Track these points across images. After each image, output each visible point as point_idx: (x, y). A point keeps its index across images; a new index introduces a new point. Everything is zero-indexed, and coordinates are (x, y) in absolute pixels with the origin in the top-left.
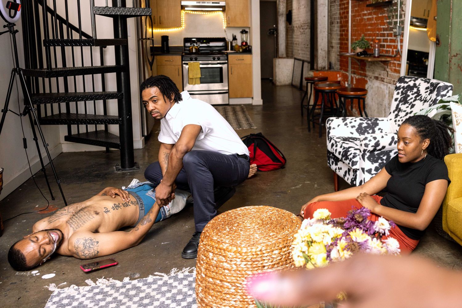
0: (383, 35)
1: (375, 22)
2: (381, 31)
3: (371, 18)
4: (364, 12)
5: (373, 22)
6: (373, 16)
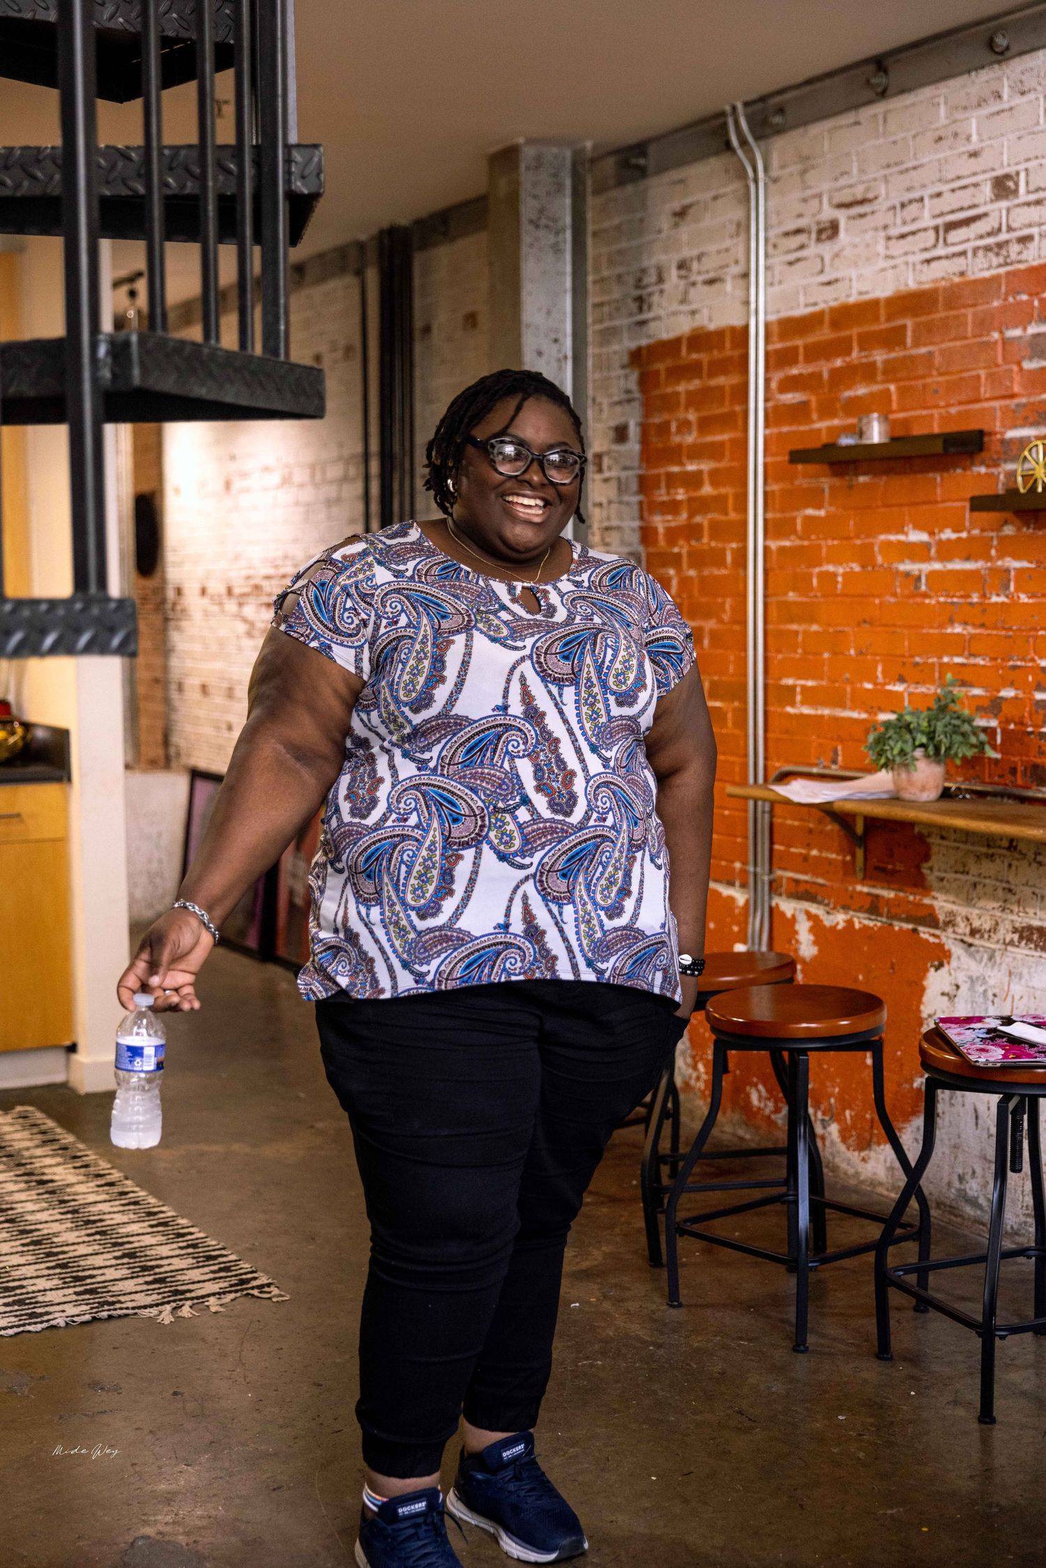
3: (977, 572)
4: (902, 537)
5: (994, 599)
6: (999, 563)
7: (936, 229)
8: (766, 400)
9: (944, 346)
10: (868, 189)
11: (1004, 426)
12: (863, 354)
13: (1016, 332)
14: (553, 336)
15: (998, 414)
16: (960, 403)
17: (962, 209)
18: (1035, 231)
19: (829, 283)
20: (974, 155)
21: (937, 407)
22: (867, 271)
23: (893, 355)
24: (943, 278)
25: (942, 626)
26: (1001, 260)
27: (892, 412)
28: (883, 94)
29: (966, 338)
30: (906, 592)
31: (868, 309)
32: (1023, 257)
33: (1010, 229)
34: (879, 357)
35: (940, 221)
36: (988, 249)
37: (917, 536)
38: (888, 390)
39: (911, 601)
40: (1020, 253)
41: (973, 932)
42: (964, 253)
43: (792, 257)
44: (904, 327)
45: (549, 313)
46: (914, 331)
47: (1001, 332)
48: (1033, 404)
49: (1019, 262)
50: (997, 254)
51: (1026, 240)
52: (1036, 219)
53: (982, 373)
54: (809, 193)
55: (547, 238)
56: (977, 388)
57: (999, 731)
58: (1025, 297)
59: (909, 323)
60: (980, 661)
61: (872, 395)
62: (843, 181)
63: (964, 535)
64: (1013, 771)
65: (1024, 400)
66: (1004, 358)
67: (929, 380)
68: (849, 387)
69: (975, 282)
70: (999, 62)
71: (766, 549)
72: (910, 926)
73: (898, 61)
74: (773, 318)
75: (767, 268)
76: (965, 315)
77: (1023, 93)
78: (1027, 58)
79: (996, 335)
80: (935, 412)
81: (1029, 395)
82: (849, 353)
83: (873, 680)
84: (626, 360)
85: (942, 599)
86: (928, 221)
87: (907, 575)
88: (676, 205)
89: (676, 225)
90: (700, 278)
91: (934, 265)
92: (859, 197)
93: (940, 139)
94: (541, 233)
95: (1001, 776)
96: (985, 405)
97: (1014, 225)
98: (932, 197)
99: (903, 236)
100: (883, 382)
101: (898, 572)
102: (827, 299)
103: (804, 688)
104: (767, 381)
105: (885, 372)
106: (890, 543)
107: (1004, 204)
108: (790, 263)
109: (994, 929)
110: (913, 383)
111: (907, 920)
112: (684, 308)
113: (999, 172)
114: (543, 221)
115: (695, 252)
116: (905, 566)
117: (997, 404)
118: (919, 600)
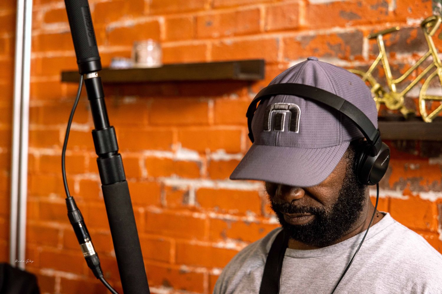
3: (254, 193)
4: (169, 155)
8: (34, 29)
11: (284, 56)
15: (281, 44)
16: (236, 35)
21: (210, 37)
25: (212, 239)
27: (161, 42)
30: (173, 205)
37: (186, 155)
38: (156, 22)
39: (178, 213)
48: (323, 37)
53: (263, 8)
56: (257, 21)
61: (139, 26)
65: (312, 33)
67: (201, 14)
68: (116, 19)
71: (31, 157)
80: (209, 43)
81: (317, 28)
85: (213, 215)
87: (174, 189)
96: (267, 37)
100: (151, 15)
101: (163, 187)
103: (64, 281)
104: (34, 14)
105: (153, 6)
106: (155, 160)
110: (184, 16)
116: (172, 181)
117: (280, 36)
118: (187, 213)
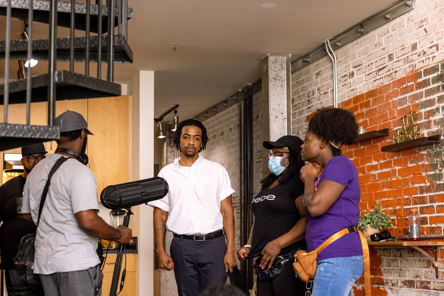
0: (422, 200)
1: (400, 178)
2: (417, 194)
3: (389, 172)
4: (371, 164)
5: (394, 179)
6: (394, 168)
7: (376, 71)
9: (379, 105)
10: (360, 62)
11: (393, 127)
12: (361, 110)
13: (395, 99)
14: (282, 112)
15: (392, 123)
16: (384, 121)
17: (381, 65)
18: (398, 69)
19: (352, 90)
20: (384, 49)
21: (378, 123)
22: (361, 85)
23: (368, 109)
24: (378, 85)
25: (382, 189)
26: (391, 79)
27: (368, 126)
28: (362, 34)
29: (384, 102)
30: (373, 180)
31: (361, 97)
32: (396, 77)
33: (393, 69)
34: (365, 110)
35: (377, 69)
36: (388, 76)
37: (375, 163)
38: (367, 120)
39: (374, 183)
40: (395, 76)
41: (393, 285)
42: (382, 78)
43: (344, 84)
44: (370, 100)
45: (279, 105)
46: (372, 102)
47: (392, 99)
49: (395, 78)
50: (390, 77)
51: (396, 72)
52: (398, 66)
53: (388, 112)
54: (347, 64)
55: (279, 83)
56: (387, 116)
57: (396, 220)
58: (396, 88)
59: (371, 99)
60: (391, 199)
61: (363, 122)
62: (355, 60)
63: (386, 161)
64: (400, 232)
65: (397, 119)
66: (393, 107)
67: (376, 116)
69: (385, 85)
70: (388, 22)
72: (377, 286)
73: (366, 24)
74: (340, 102)
75: (338, 88)
76: (383, 95)
77: (394, 31)
78: (394, 20)
79: (391, 100)
80: (378, 125)
81: (398, 117)
82: (358, 111)
83: (366, 209)
84: (306, 120)
85: (381, 181)
86: (374, 69)
87: (373, 175)
88: (317, 72)
89: (317, 78)
90: (322, 93)
91: (376, 81)
92: (359, 65)
93: (376, 45)
94: (277, 82)
95: (397, 234)
96: (389, 121)
97: (394, 68)
98: (375, 62)
99: (369, 74)
100: (366, 118)
101: (371, 175)
102: (352, 95)
105: (366, 115)
106: (368, 166)
107: (391, 62)
108: (343, 85)
109: (397, 283)
110: (372, 117)
111: (377, 284)
112: (319, 102)
113: (389, 53)
114: (278, 78)
115: (321, 85)
116: (373, 172)
117: (391, 121)
118: (376, 182)
